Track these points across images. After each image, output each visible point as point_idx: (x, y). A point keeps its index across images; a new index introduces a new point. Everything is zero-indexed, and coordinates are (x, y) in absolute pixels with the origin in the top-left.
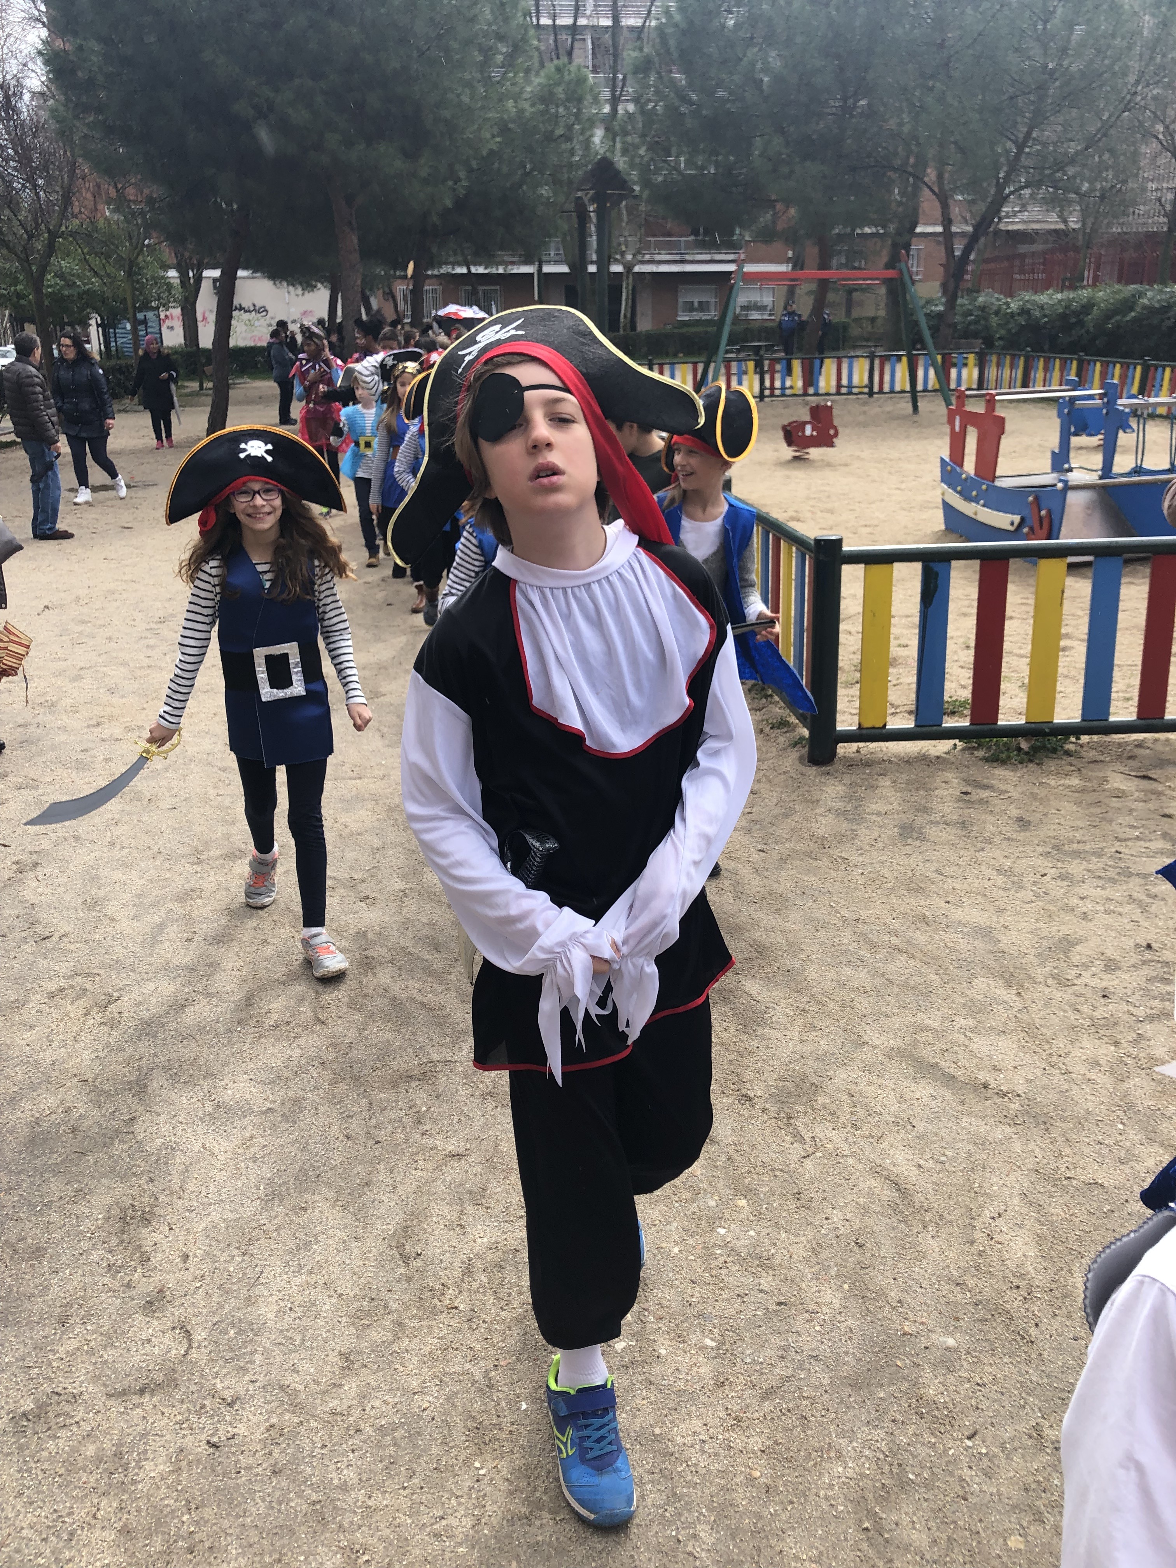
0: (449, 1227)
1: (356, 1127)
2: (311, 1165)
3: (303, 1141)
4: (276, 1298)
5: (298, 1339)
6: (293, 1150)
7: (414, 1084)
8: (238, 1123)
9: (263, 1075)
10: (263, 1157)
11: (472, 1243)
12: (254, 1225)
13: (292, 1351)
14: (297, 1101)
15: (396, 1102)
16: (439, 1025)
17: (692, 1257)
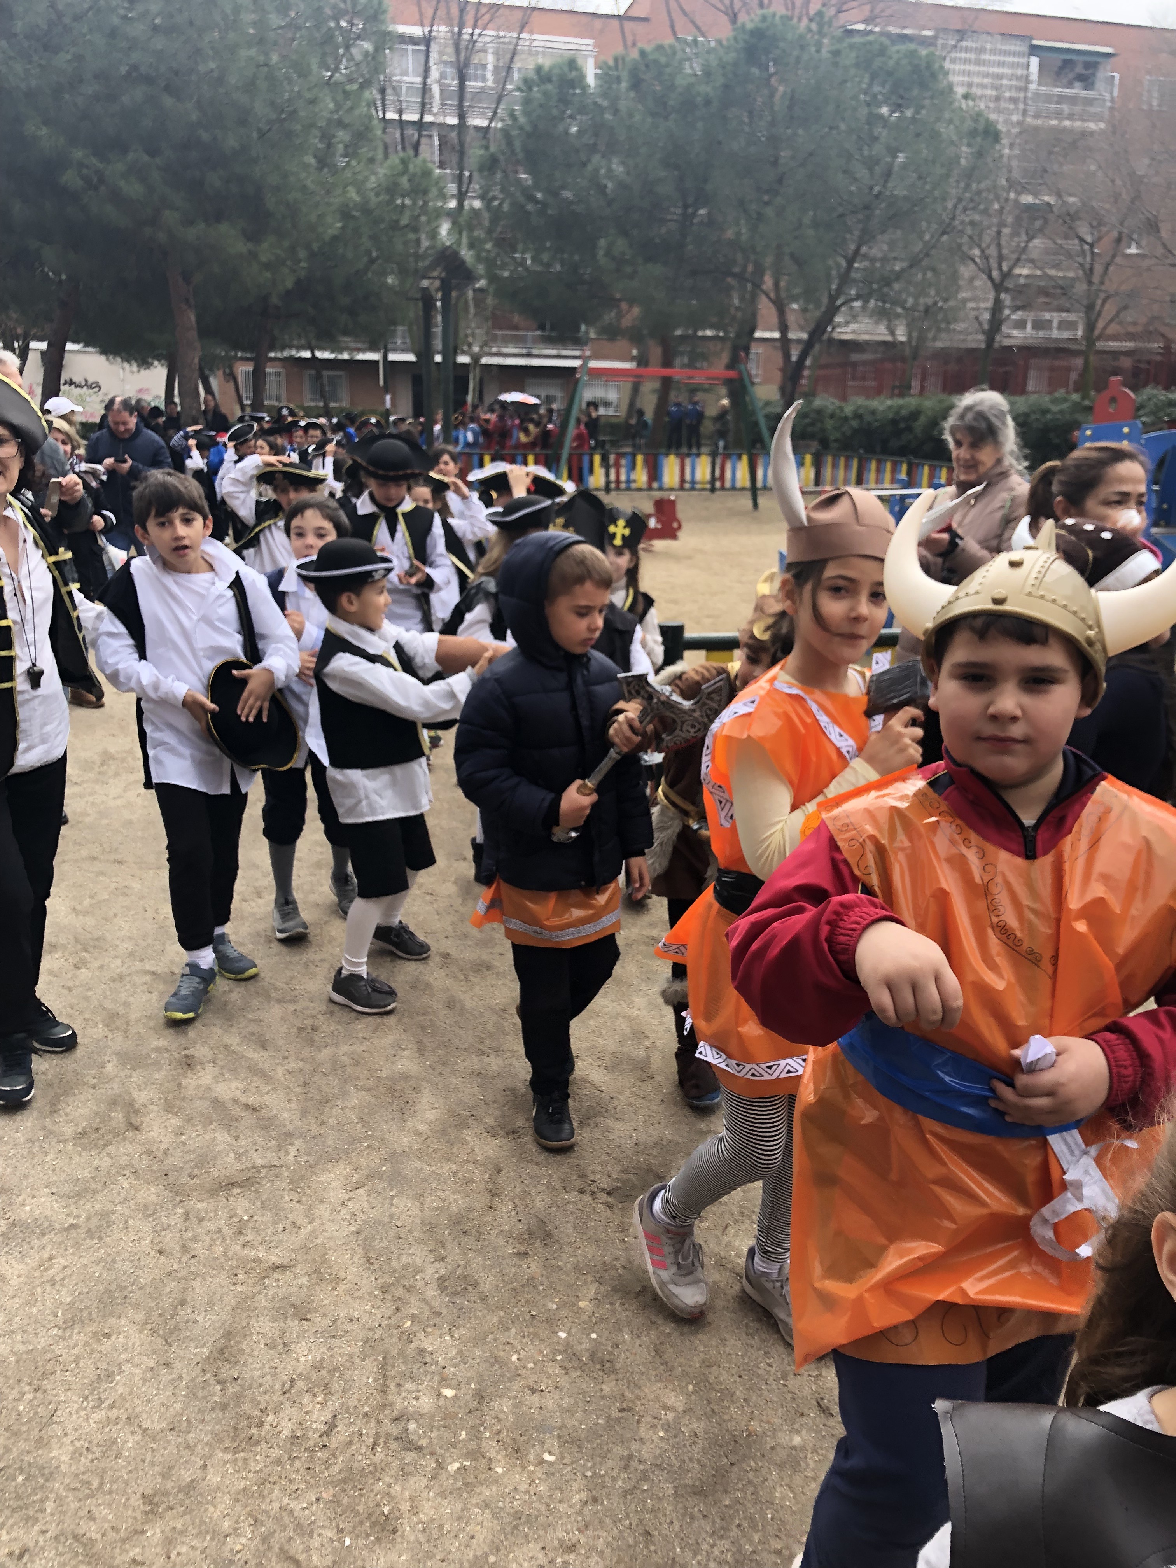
0: (270, 1346)
1: (169, 1239)
2: (118, 1286)
3: (109, 1259)
4: (71, 1438)
5: (95, 1484)
6: (97, 1270)
7: (236, 1191)
8: (36, 1243)
9: (67, 1188)
10: (63, 1279)
11: (294, 1362)
12: (49, 1356)
13: (88, 1497)
14: (104, 1215)
15: (216, 1211)
16: (265, 1128)
17: (531, 1365)
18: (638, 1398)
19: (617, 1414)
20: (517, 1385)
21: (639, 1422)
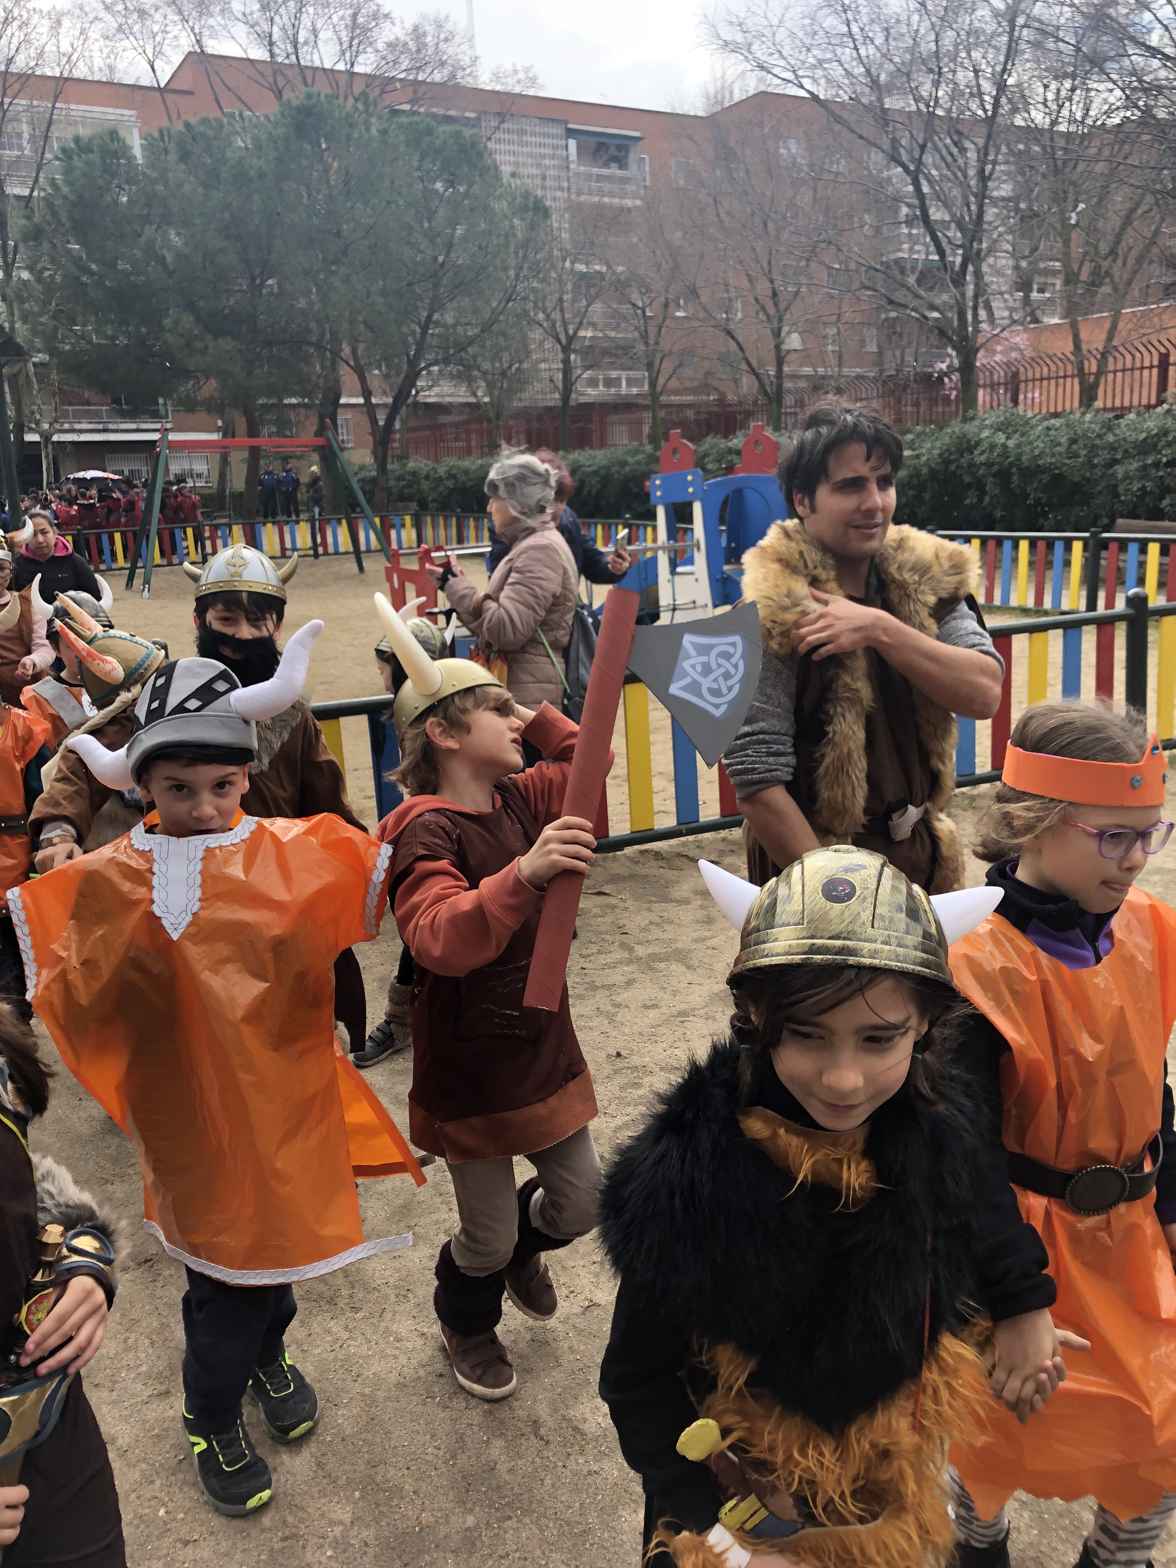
17: (181, 1515)
18: (302, 1521)
19: (278, 1545)
20: (167, 1541)
21: (304, 1547)
